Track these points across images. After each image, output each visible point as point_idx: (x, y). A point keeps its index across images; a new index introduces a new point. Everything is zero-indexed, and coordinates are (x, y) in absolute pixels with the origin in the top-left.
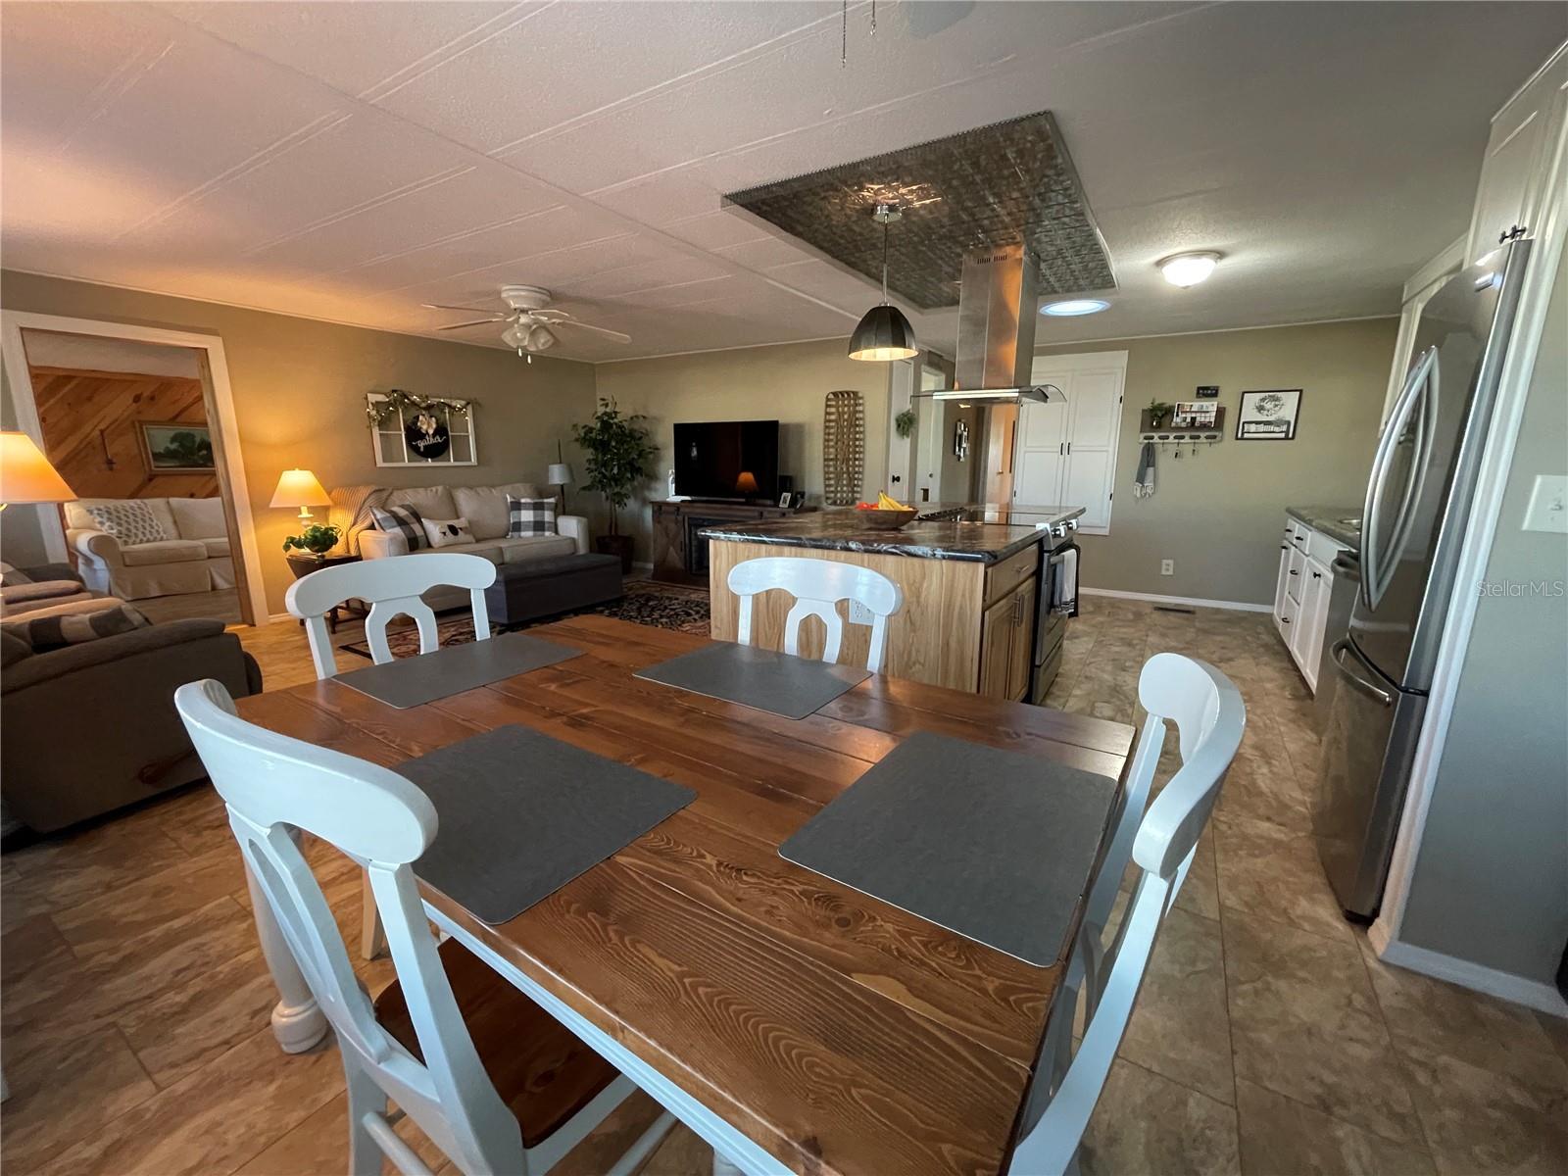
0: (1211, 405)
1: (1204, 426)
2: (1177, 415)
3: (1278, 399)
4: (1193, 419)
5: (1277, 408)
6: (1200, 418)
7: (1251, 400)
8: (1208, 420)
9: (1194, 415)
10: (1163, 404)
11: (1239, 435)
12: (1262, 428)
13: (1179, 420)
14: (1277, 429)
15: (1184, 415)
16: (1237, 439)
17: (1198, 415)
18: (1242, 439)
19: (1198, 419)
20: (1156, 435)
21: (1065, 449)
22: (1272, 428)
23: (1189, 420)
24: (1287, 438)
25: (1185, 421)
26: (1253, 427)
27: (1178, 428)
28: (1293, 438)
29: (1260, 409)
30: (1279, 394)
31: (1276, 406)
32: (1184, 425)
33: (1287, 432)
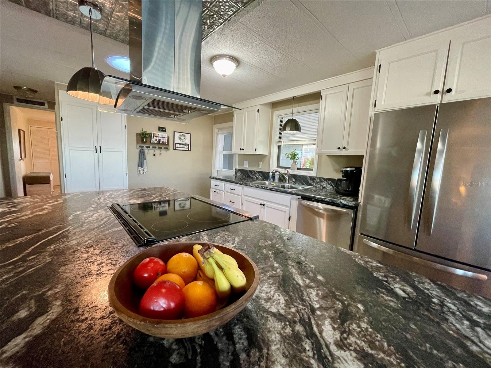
0: (165, 135)
1: (164, 144)
2: (153, 138)
3: (184, 136)
4: (160, 140)
5: (185, 139)
6: (162, 140)
7: (177, 135)
8: (165, 141)
9: (159, 138)
10: (146, 132)
11: (175, 148)
12: (181, 146)
13: (154, 140)
14: (186, 147)
15: (156, 138)
16: (174, 149)
17: (161, 138)
18: (176, 149)
19: (161, 140)
20: (145, 146)
21: (98, 150)
22: (184, 146)
23: (158, 140)
24: (189, 150)
25: (156, 140)
26: (178, 146)
27: (153, 143)
28: (190, 151)
29: (180, 139)
30: (185, 134)
31: (184, 138)
32: (156, 142)
33: (188, 148)
